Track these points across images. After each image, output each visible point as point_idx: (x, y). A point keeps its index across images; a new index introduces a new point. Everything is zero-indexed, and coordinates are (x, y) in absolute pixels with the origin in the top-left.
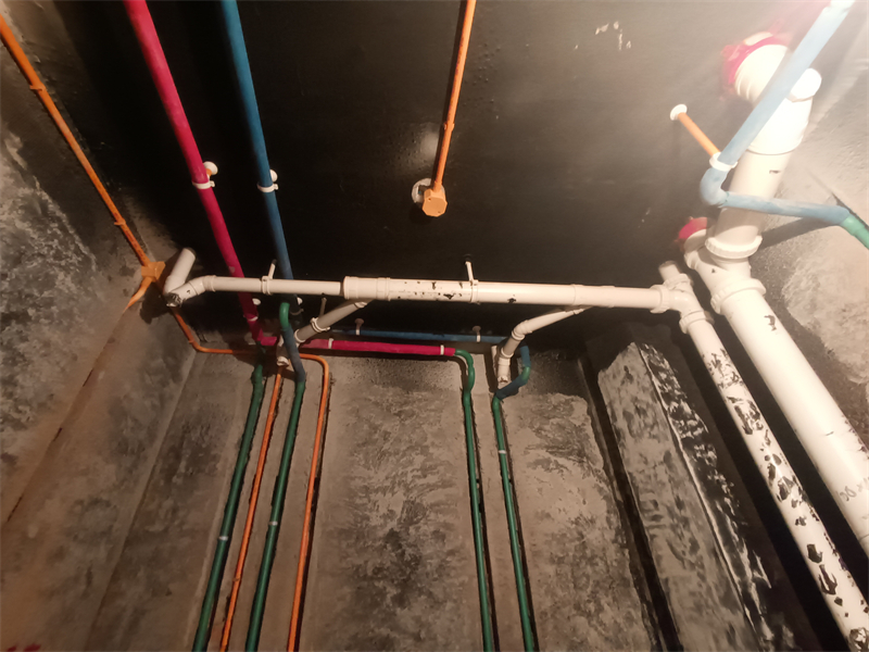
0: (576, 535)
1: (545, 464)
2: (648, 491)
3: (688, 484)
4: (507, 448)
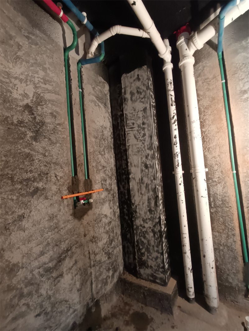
0: (101, 131)
1: (95, 103)
2: (131, 119)
4: (82, 89)
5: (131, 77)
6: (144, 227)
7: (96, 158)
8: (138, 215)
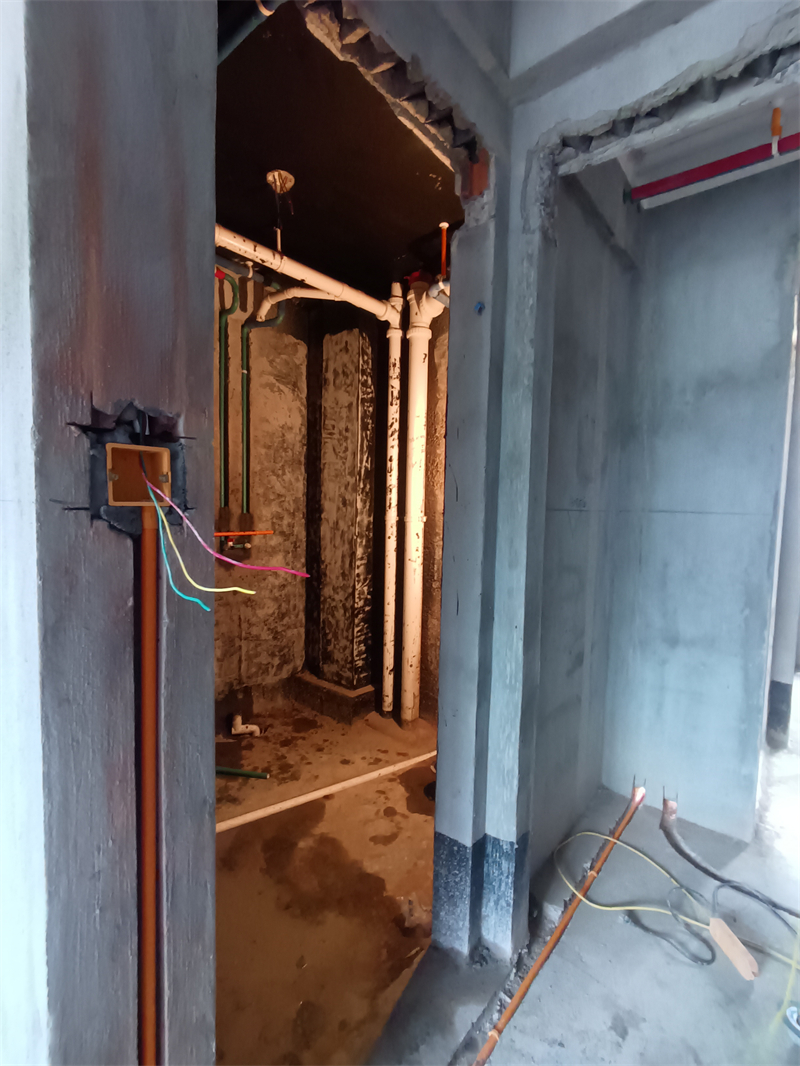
0: (281, 434)
1: (271, 386)
2: (332, 419)
3: (355, 421)
4: (248, 369)
5: (337, 344)
6: (334, 600)
7: (265, 481)
8: (328, 579)
